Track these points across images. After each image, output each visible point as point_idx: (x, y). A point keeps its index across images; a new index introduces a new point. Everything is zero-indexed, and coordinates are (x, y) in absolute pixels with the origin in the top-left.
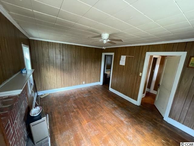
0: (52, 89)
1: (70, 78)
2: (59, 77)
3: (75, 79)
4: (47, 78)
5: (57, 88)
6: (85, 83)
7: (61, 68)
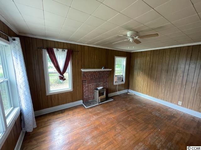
0: (138, 92)
1: (157, 88)
2: (146, 83)
3: (163, 91)
4: (136, 81)
5: (142, 93)
6: (182, 105)
7: (149, 74)
